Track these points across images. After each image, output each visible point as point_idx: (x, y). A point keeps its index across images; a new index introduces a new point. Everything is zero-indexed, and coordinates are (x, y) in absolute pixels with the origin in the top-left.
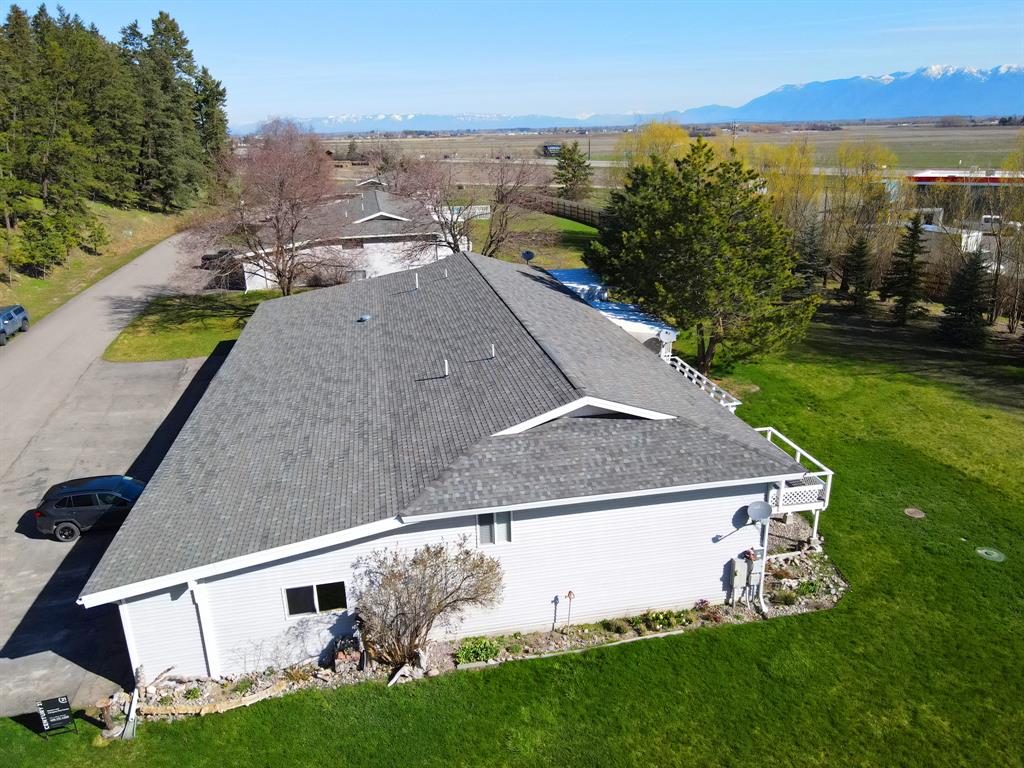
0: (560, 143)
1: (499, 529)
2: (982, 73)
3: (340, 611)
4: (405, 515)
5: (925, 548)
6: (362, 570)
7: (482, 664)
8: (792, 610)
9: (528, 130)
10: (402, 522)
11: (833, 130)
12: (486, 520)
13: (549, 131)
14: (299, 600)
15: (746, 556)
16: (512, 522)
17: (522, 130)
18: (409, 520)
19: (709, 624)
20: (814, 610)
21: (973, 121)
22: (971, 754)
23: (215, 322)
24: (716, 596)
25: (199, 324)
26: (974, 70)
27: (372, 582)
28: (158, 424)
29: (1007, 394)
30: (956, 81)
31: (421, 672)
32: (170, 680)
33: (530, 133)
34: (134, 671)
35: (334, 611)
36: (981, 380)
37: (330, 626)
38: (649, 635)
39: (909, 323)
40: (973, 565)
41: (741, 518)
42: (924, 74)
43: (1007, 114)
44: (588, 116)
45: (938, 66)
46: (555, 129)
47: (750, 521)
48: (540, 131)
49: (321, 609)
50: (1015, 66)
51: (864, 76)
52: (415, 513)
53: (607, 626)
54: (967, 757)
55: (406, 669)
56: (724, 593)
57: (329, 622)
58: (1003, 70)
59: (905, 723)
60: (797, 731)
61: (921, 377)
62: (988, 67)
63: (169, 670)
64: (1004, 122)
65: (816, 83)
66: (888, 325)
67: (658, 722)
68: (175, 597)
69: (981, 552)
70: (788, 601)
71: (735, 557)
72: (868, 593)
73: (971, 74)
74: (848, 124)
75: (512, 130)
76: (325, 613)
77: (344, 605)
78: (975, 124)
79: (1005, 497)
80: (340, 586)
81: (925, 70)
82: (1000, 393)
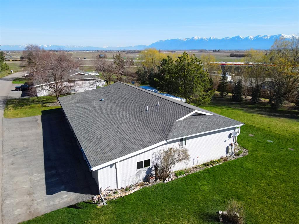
0: (104, 54)
1: (184, 142)
2: (207, 39)
3: (148, 167)
4: (168, 139)
5: (258, 142)
6: (154, 156)
7: (183, 176)
8: (240, 156)
9: (89, 51)
10: (167, 141)
11: (174, 52)
12: (181, 140)
13: (96, 51)
14: (140, 165)
15: (231, 145)
16: (187, 140)
17: (87, 51)
18: (168, 141)
19: (226, 161)
20: (244, 156)
21: (207, 51)
22: (290, 176)
23: (34, 106)
24: (225, 155)
25: (29, 106)
26: (205, 38)
27: (156, 159)
28: (42, 134)
29: (253, 111)
30: (201, 40)
31: (171, 179)
32: (108, 191)
33: (90, 52)
34: (99, 189)
35: (147, 167)
36: (246, 108)
37: (146, 171)
38: (214, 165)
39: (224, 97)
40: (268, 143)
41: (230, 136)
42: (194, 39)
43: (214, 49)
44: (106, 47)
45: (197, 37)
46: (97, 51)
47: (231, 137)
48: (93, 51)
49: (145, 167)
50: (214, 37)
51: (179, 39)
52: (170, 139)
53: (205, 165)
54: (290, 177)
55: (167, 179)
56: (226, 154)
57: (146, 170)
58: (212, 38)
59: (275, 173)
60: (257, 177)
61: (234, 108)
62: (208, 38)
63: (108, 187)
64: (214, 51)
65: (168, 40)
66: (220, 98)
67: (229, 181)
68: (111, 167)
69: (269, 141)
70: (238, 155)
71: (228, 145)
72: (253, 151)
73: (204, 39)
74: (177, 51)
75: (84, 51)
76: (145, 168)
77: (149, 165)
78: (207, 52)
79: (266, 130)
80: (149, 160)
81: (194, 38)
82: (251, 111)
